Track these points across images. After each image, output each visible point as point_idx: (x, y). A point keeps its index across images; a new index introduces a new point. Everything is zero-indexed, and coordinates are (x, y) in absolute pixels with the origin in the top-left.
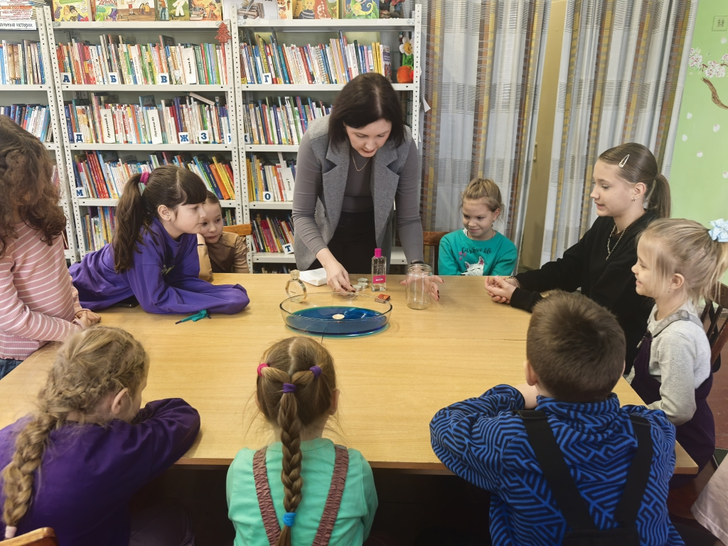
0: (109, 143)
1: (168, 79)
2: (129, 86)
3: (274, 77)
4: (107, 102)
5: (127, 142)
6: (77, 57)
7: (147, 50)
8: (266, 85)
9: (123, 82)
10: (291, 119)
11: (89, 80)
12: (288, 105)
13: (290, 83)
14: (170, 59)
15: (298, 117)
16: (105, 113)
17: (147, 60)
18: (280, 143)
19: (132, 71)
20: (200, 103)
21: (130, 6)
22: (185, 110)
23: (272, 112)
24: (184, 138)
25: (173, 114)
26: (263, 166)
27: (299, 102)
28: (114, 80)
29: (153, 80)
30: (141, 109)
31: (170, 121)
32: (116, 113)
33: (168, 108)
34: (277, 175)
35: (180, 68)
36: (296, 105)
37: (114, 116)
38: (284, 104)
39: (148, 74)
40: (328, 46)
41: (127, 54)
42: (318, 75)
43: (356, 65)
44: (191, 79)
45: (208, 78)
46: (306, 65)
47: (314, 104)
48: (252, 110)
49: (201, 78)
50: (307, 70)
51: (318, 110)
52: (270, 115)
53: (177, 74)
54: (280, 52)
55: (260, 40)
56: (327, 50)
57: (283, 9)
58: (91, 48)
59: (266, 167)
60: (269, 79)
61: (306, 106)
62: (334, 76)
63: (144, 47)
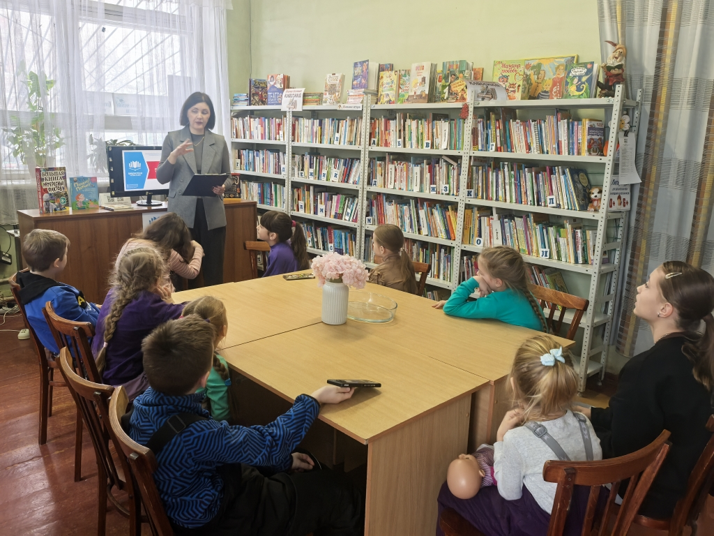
0: (389, 189)
1: (430, 145)
2: (408, 150)
3: (499, 146)
4: (394, 160)
5: (400, 189)
6: (383, 129)
7: (421, 124)
8: (492, 153)
9: (405, 146)
10: (507, 181)
11: (387, 144)
12: (506, 169)
13: (511, 151)
14: (435, 130)
15: (513, 180)
16: (391, 167)
17: (420, 131)
18: (497, 200)
19: (410, 139)
20: (449, 164)
21: (415, 93)
22: (437, 168)
23: (495, 174)
24: (433, 189)
25: (430, 172)
26: (480, 217)
27: (515, 167)
28: (399, 145)
29: (422, 145)
30: (411, 165)
31: (427, 176)
32: (397, 167)
33: (427, 166)
34: (490, 225)
35: (439, 136)
36: (512, 170)
37: (396, 170)
38: (504, 168)
39: (419, 141)
40: (545, 121)
41: (410, 126)
42: (534, 146)
43: (566, 138)
44: (444, 145)
45: (455, 145)
46: (526, 136)
47: (526, 169)
48: (480, 172)
49: (451, 145)
50: (526, 141)
51: (528, 175)
52: (492, 176)
53: (437, 141)
54: (507, 126)
55: (493, 116)
56: (543, 125)
57: (514, 91)
58: (391, 122)
59: (482, 218)
60: (494, 148)
61: (521, 171)
62: (547, 147)
63: (420, 122)
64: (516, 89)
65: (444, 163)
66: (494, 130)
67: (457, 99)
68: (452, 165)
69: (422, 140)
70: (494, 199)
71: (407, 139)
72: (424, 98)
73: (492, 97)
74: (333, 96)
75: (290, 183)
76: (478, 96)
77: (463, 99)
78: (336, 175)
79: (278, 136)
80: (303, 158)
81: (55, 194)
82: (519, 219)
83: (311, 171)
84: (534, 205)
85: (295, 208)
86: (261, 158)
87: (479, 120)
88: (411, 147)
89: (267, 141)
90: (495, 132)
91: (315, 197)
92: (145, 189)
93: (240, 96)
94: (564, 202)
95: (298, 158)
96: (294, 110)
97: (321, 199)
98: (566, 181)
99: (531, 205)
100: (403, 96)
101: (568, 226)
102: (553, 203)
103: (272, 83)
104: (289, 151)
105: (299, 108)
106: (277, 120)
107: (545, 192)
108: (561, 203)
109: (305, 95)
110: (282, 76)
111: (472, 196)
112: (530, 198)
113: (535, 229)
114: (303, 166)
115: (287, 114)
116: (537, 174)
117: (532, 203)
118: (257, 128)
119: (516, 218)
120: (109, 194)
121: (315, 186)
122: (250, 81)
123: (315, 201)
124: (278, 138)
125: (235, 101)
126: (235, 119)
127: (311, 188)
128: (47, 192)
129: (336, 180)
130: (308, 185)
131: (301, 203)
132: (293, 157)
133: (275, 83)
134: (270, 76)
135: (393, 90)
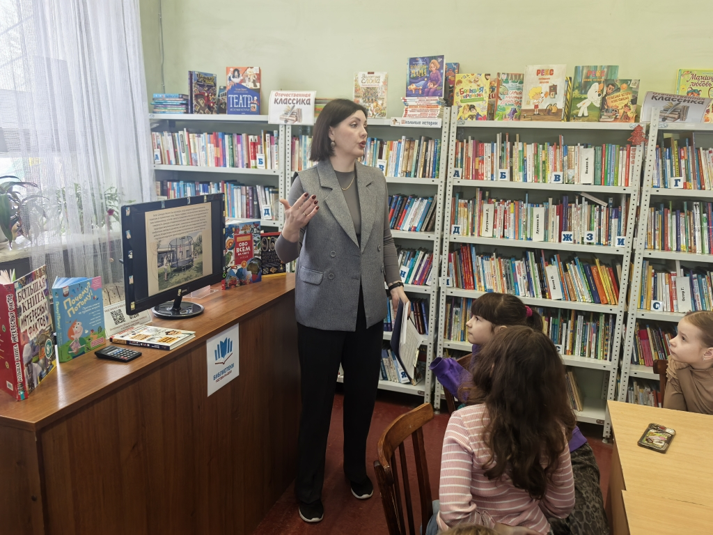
1: (561, 178)
2: (518, 183)
3: (684, 181)
4: (491, 197)
5: (505, 237)
6: (471, 154)
8: (675, 189)
9: (511, 179)
10: (697, 226)
11: (477, 175)
12: (696, 211)
14: (566, 158)
15: (705, 224)
16: (488, 208)
17: (541, 159)
19: (524, 169)
20: (590, 203)
21: (536, 106)
22: (574, 209)
23: (674, 217)
24: (568, 238)
25: (560, 213)
26: (655, 273)
27: (710, 209)
28: (503, 176)
29: (544, 178)
30: (525, 206)
31: (555, 219)
32: (498, 208)
33: (555, 206)
34: (671, 283)
35: (576, 167)
36: (705, 211)
37: (495, 211)
38: (690, 209)
39: (540, 172)
41: (522, 152)
44: (586, 179)
45: (603, 179)
49: (600, 178)
52: (671, 220)
58: (486, 145)
59: (659, 275)
60: (680, 183)
63: (541, 146)
65: (587, 203)
66: (677, 160)
67: (616, 118)
68: (596, 204)
69: (544, 171)
70: (675, 249)
71: (516, 170)
72: (556, 114)
73: (679, 118)
74: (372, 105)
79: (252, 162)
89: (228, 169)
90: (679, 163)
93: (169, 97)
96: (296, 123)
100: (504, 109)
105: (305, 121)
106: (251, 137)
115: (282, 129)
118: (204, 148)
119: (710, 273)
122: (191, 76)
124: (254, 165)
125: (155, 105)
126: (157, 134)
133: (243, 81)
134: (232, 70)
135: (483, 100)
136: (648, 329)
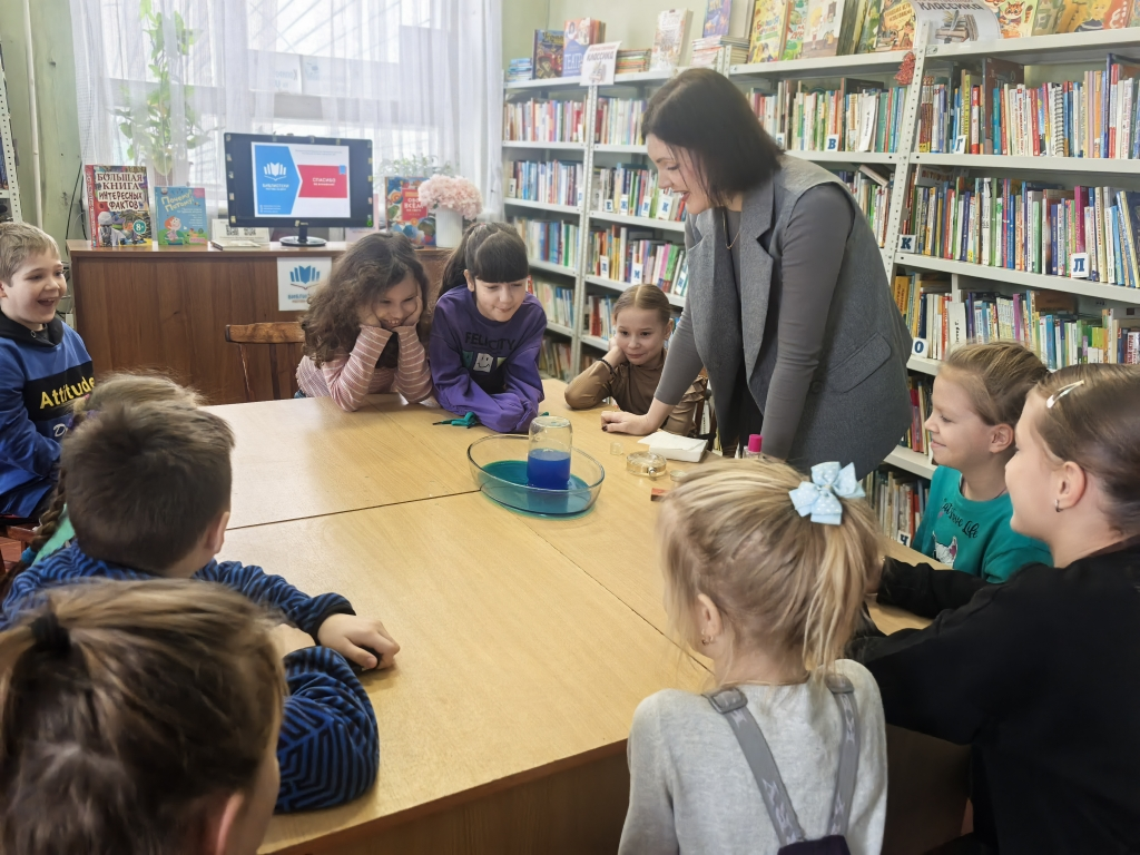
1: (837, 144)
3: (975, 141)
7: (824, 101)
8: (958, 157)
10: (986, 219)
12: (986, 193)
13: (1001, 153)
14: (849, 114)
15: (999, 216)
17: (821, 116)
18: (963, 259)
19: (801, 134)
20: (871, 183)
21: (815, 37)
23: (962, 203)
26: (924, 294)
27: (1007, 189)
29: (822, 144)
34: (944, 312)
35: (857, 126)
36: (999, 194)
38: (981, 189)
39: (818, 136)
40: (1080, 85)
41: (802, 107)
42: (1052, 142)
43: (1127, 122)
44: (864, 145)
45: (887, 143)
46: (1035, 121)
47: (1030, 194)
48: (933, 198)
49: (877, 143)
50: (1036, 131)
51: (1033, 206)
52: (956, 208)
53: (851, 135)
54: (996, 101)
55: (966, 78)
56: (1075, 93)
57: (1017, 21)
58: (767, 99)
59: (930, 296)
60: (962, 145)
61: (1017, 197)
62: (1080, 143)
63: (821, 97)
64: (1023, 15)
65: (863, 181)
66: (968, 107)
67: (894, 45)
68: (878, 185)
69: (823, 133)
70: (958, 257)
71: (795, 134)
72: (831, 46)
73: (968, 36)
74: (668, 53)
75: (587, 221)
76: (937, 35)
77: (909, 43)
78: (665, 207)
79: (575, 134)
80: (613, 175)
81: (123, 214)
82: (1005, 302)
83: (625, 198)
84: (1040, 272)
85: (595, 269)
86: (548, 176)
87: (937, 87)
88: (802, 148)
89: (558, 145)
90: (969, 111)
91: (628, 247)
92: (294, 214)
93: (521, 62)
94: (1107, 267)
95: (604, 174)
96: (601, 83)
97: (638, 252)
98: (1117, 220)
99: (1033, 271)
100: (795, 46)
101: (1111, 323)
102: (1082, 269)
103: (571, 36)
104: (588, 161)
105: (609, 79)
106: (576, 104)
107: (1067, 244)
108: (1101, 271)
109: (620, 54)
110: (587, 23)
111: (912, 250)
112: (1033, 257)
113: (1037, 325)
114: (612, 189)
115: (590, 91)
116: (1053, 202)
117: (1036, 267)
118: (544, 121)
119: (998, 300)
120: (227, 220)
121: (631, 228)
122: (536, 34)
123: (628, 256)
124: (575, 138)
125: (511, 72)
126: (511, 106)
127: (623, 231)
128: (107, 210)
129: (666, 215)
130: (619, 226)
131: (605, 260)
132: (597, 174)
133: (576, 37)
134: (569, 24)
135: (776, 35)
136: (920, 388)
